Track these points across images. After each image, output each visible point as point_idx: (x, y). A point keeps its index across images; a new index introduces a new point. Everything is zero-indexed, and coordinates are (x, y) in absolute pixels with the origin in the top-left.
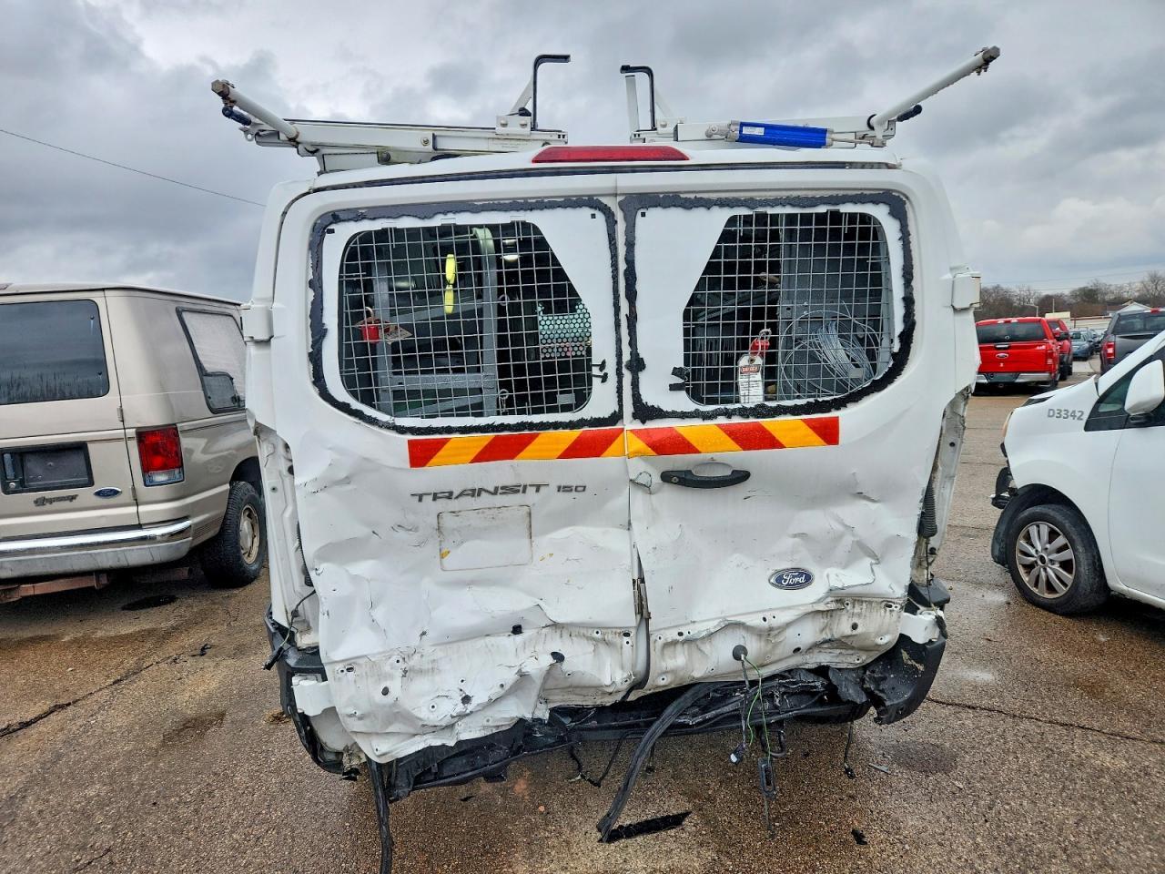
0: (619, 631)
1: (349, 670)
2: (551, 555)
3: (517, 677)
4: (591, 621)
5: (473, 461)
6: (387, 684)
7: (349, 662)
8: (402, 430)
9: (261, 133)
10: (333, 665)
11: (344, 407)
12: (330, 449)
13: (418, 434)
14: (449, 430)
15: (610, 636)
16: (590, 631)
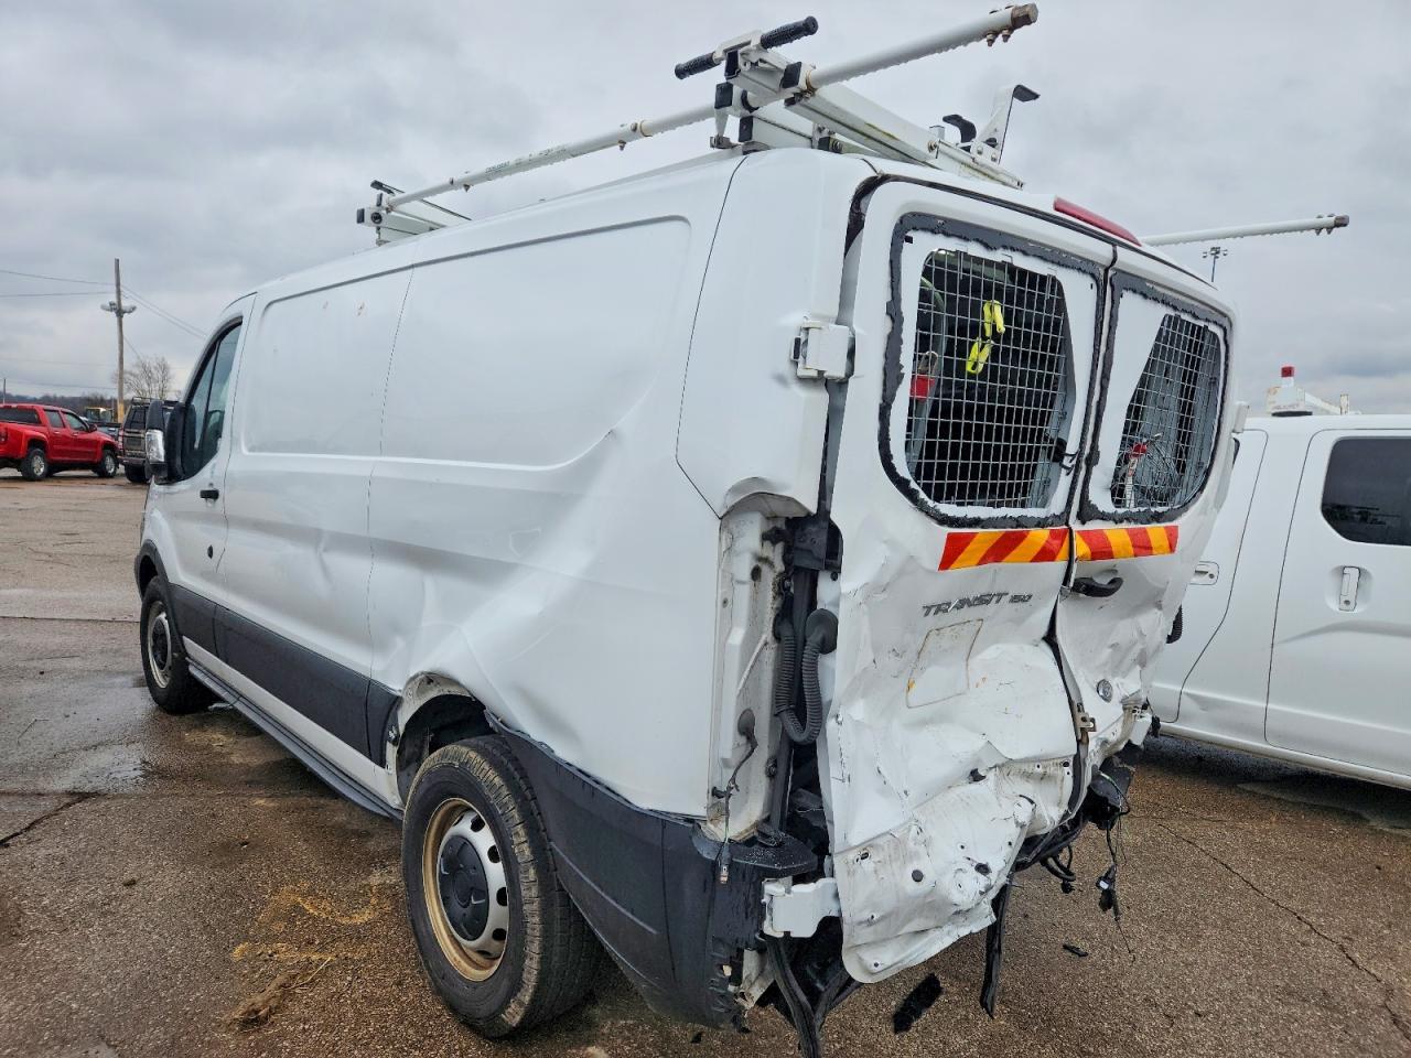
0: (1059, 761)
1: (865, 856)
2: (984, 679)
3: (1019, 829)
4: (1043, 752)
5: (979, 564)
6: (915, 866)
7: (864, 846)
8: (944, 520)
9: (761, 64)
10: (845, 854)
11: (901, 484)
12: (885, 542)
13: (956, 527)
14: (976, 522)
15: (1052, 769)
16: (1031, 765)
